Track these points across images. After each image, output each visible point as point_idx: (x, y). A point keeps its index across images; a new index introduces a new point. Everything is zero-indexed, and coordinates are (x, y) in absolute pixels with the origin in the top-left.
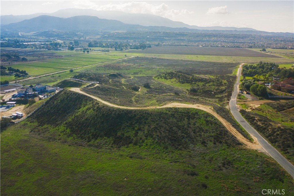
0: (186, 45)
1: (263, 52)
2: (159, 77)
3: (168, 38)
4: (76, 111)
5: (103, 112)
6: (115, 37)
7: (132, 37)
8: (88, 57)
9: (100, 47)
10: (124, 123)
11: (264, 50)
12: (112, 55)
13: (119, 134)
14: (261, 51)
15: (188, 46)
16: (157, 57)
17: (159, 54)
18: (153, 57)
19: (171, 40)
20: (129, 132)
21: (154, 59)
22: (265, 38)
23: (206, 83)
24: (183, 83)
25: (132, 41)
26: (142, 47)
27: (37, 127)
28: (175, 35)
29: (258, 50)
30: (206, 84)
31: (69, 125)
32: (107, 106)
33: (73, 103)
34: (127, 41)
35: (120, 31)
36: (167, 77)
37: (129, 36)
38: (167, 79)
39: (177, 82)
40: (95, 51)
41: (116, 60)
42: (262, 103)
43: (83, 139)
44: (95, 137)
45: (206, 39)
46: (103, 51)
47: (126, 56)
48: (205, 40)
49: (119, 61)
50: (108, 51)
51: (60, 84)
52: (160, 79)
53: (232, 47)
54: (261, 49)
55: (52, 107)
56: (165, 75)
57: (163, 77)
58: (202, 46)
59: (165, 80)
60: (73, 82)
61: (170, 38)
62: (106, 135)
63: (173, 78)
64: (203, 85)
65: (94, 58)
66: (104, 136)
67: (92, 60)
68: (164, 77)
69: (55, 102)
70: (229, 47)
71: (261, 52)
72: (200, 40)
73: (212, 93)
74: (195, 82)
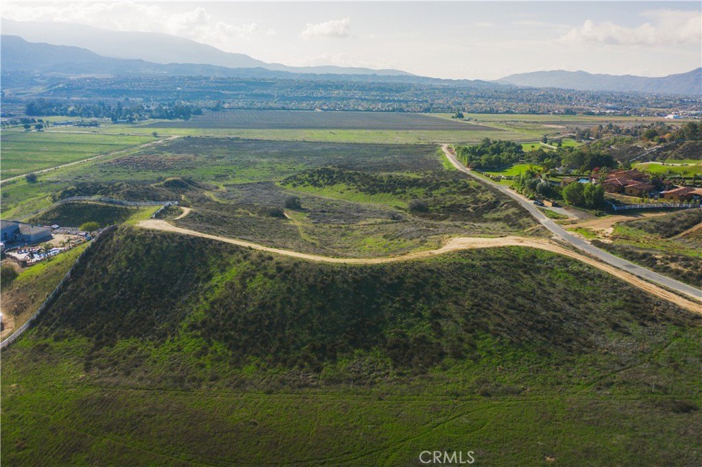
0: (284, 108)
1: (459, 120)
2: (295, 183)
3: (231, 93)
4: (202, 287)
5: (307, 279)
6: (88, 90)
7: (136, 89)
8: (49, 140)
9: (62, 115)
10: (384, 303)
11: (461, 116)
12: (115, 135)
13: (390, 336)
14: (453, 117)
15: (289, 109)
16: (242, 137)
17: (237, 130)
18: (231, 137)
19: (240, 96)
20: (412, 325)
21: (235, 141)
22: (444, 92)
23: (431, 189)
24: (373, 192)
25: (138, 99)
26: (181, 114)
27: (93, 350)
28: (244, 85)
29: (447, 116)
30: (433, 192)
31: (209, 330)
32: (307, 262)
33: (179, 264)
34: (127, 99)
35: (97, 76)
36: (318, 180)
37: (126, 86)
38: (320, 186)
39: (356, 192)
40: (59, 126)
41: (135, 146)
42: (613, 223)
43: (292, 366)
44: (326, 352)
45: (321, 93)
46: (80, 124)
47: (155, 134)
48: (319, 95)
49: (147, 147)
50: (96, 124)
51: (52, 216)
52: (300, 187)
53: (389, 111)
54: (454, 115)
55: (106, 281)
56: (309, 177)
57: (306, 183)
58: (322, 109)
59: (317, 189)
60: (95, 206)
61: (235, 93)
62: (355, 343)
63: (336, 183)
64: (426, 194)
65: (70, 144)
66: (351, 347)
67: (68, 148)
68: (309, 181)
69: (111, 268)
70: (382, 111)
71: (455, 120)
72: (307, 96)
73: (469, 211)
74: (401, 188)
